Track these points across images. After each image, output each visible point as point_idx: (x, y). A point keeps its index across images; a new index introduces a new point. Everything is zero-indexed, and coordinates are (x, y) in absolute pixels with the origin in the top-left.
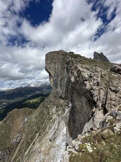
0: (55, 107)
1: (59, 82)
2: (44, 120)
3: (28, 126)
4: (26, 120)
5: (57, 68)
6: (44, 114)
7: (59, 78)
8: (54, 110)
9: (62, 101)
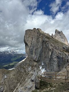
0: (31, 67)
1: (34, 51)
2: (23, 75)
3: (8, 81)
4: (5, 77)
5: (33, 41)
6: (21, 72)
7: (35, 48)
8: (30, 69)
9: (35, 63)
